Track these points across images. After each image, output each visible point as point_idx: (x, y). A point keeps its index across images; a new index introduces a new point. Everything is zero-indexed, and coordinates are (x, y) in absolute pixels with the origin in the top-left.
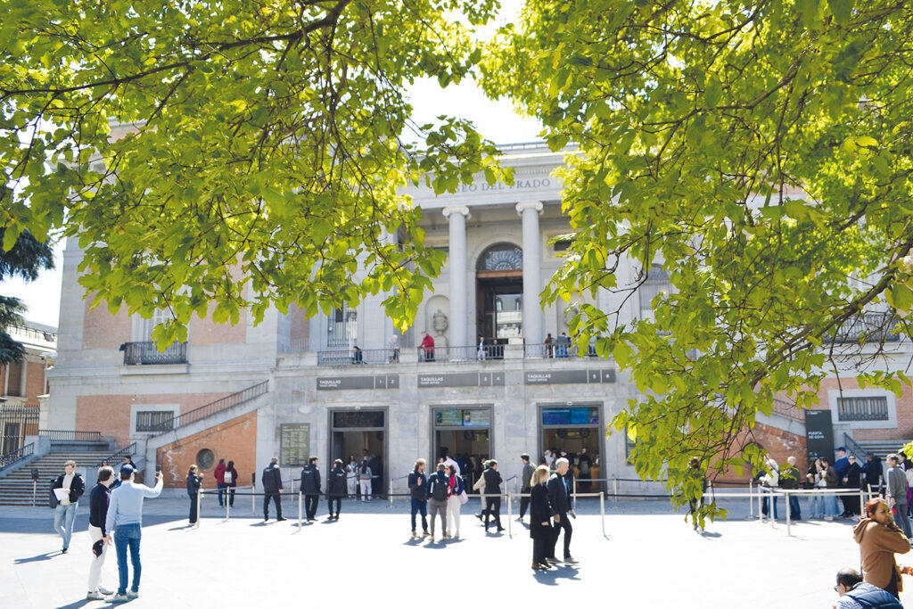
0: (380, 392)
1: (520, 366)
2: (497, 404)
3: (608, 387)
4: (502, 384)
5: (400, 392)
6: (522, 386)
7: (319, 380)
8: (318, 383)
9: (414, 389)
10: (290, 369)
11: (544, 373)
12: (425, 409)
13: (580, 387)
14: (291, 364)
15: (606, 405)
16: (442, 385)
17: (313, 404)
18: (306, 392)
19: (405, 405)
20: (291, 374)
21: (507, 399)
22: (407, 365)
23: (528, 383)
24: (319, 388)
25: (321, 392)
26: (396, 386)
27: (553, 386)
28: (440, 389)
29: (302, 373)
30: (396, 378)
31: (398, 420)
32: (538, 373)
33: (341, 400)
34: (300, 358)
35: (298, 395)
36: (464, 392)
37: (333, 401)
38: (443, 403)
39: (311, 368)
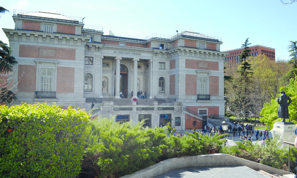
0: (128, 111)
1: (157, 106)
2: (152, 114)
3: (173, 111)
4: (153, 110)
5: (133, 111)
6: (157, 110)
7: (114, 108)
8: (114, 109)
9: (136, 111)
10: (107, 105)
11: (162, 108)
12: (138, 115)
13: (168, 111)
14: (107, 104)
15: (172, 114)
16: (142, 110)
17: (112, 114)
18: (111, 111)
19: (134, 114)
20: (107, 107)
21: (154, 113)
22: (134, 105)
23: (158, 110)
24: (114, 110)
25: (114, 111)
26: (132, 110)
27: (163, 110)
28: (141, 111)
29: (110, 106)
30: (132, 108)
31: (132, 118)
32: (160, 108)
33: (119, 113)
34: (109, 103)
35: (109, 112)
36: (145, 111)
37: (117, 113)
38: (141, 114)
39: (112, 105)
